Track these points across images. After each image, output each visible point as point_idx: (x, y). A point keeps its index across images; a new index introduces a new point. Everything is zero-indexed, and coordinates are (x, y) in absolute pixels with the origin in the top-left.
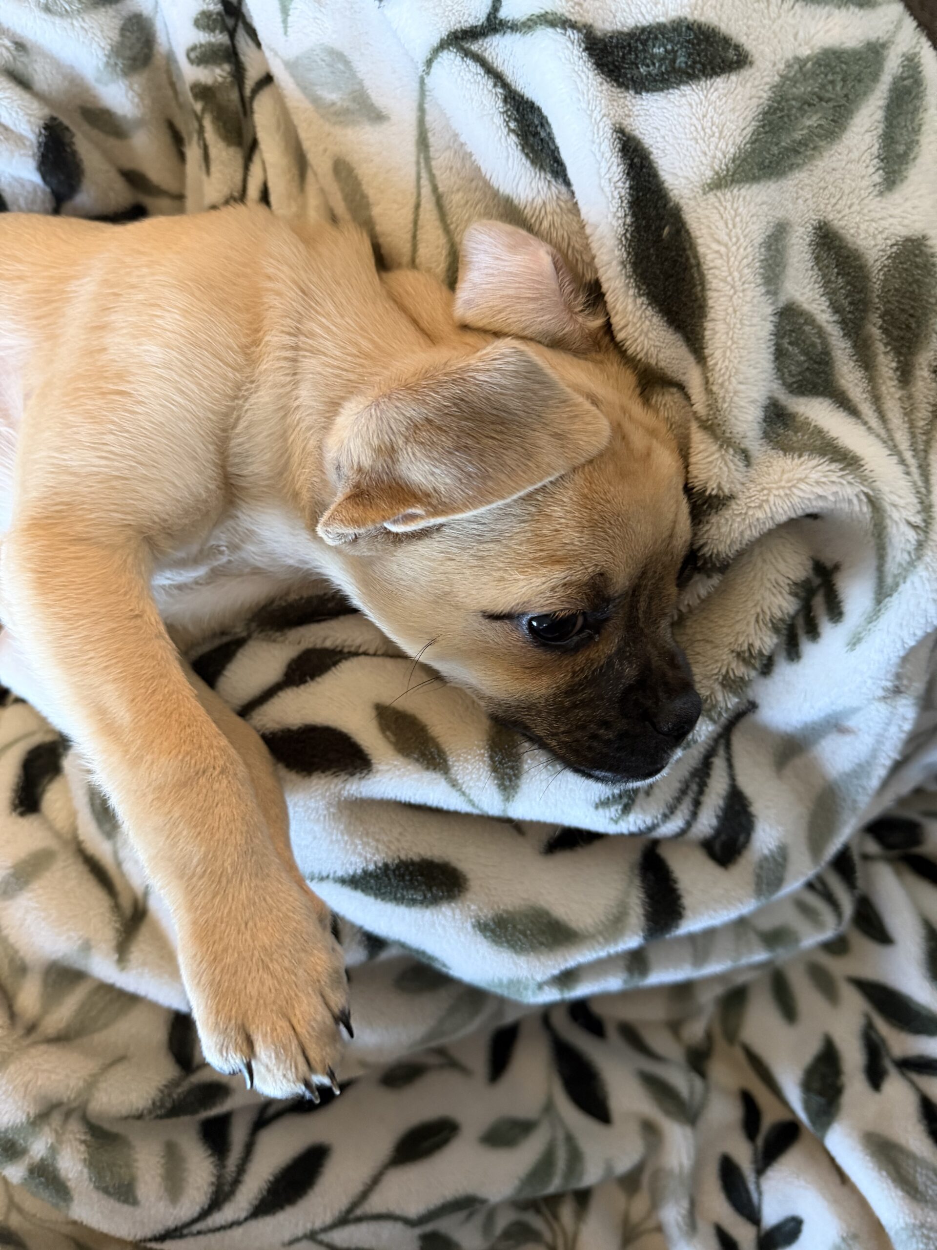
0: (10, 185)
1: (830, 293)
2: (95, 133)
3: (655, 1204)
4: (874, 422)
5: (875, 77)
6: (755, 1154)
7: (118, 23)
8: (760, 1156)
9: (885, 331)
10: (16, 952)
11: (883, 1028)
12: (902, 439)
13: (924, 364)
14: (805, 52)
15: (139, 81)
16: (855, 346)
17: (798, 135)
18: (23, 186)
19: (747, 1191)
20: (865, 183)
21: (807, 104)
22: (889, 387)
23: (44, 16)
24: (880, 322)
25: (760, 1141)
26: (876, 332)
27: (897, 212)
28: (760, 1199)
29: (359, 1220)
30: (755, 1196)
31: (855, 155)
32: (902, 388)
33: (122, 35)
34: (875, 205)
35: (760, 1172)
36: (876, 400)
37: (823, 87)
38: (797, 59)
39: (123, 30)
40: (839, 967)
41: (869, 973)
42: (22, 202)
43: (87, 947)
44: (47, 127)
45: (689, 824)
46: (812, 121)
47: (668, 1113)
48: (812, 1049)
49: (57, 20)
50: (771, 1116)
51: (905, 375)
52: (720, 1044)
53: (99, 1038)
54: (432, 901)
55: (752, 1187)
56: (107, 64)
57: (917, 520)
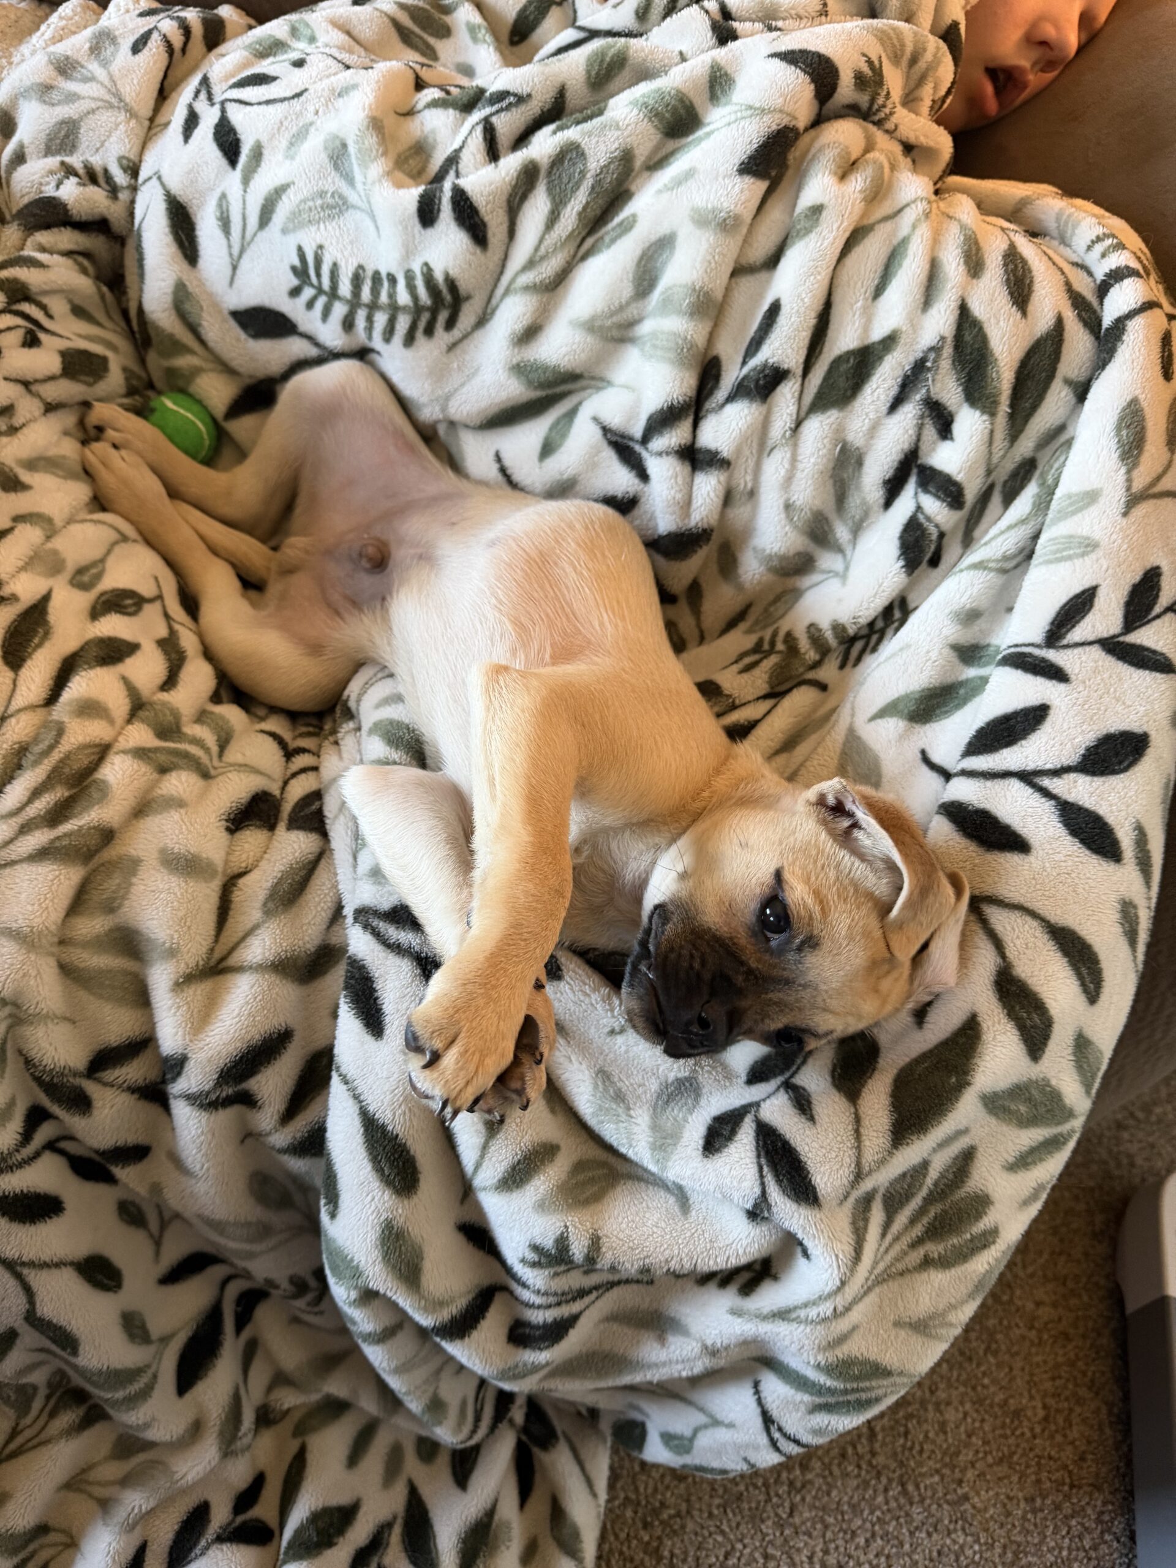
0: (645, 512)
1: (942, 1176)
2: (715, 556)
3: (125, 1482)
4: (882, 1249)
5: (1059, 1124)
6: (229, 1524)
7: (800, 548)
8: (231, 1529)
9: (935, 1218)
10: (124, 898)
11: (396, 1536)
12: (881, 1266)
13: (927, 1248)
14: (1053, 1082)
15: (770, 577)
16: (920, 1208)
17: (1013, 1107)
18: (650, 520)
19: (195, 1545)
20: (1006, 1156)
21: (1029, 1100)
22: (906, 1240)
23: (781, 507)
24: (939, 1211)
25: (240, 1519)
26: (932, 1214)
27: (998, 1180)
28: (196, 1557)
29: (19, 1277)
30: (197, 1551)
31: (1017, 1141)
32: (908, 1246)
33: (794, 555)
34: (997, 1167)
35: (220, 1539)
36: (897, 1239)
37: (1042, 1103)
38: (1049, 1081)
39: (799, 554)
40: (412, 1466)
41: (426, 1492)
42: (637, 522)
43: (172, 953)
44: (704, 530)
45: (539, 1307)
46: (1023, 1109)
47: (221, 1433)
48: (342, 1499)
49: (783, 516)
50: (264, 1510)
51: (914, 1245)
52: (288, 1425)
53: (83, 994)
54: (387, 1181)
55: (203, 1543)
56: (770, 555)
57: (840, 1308)
